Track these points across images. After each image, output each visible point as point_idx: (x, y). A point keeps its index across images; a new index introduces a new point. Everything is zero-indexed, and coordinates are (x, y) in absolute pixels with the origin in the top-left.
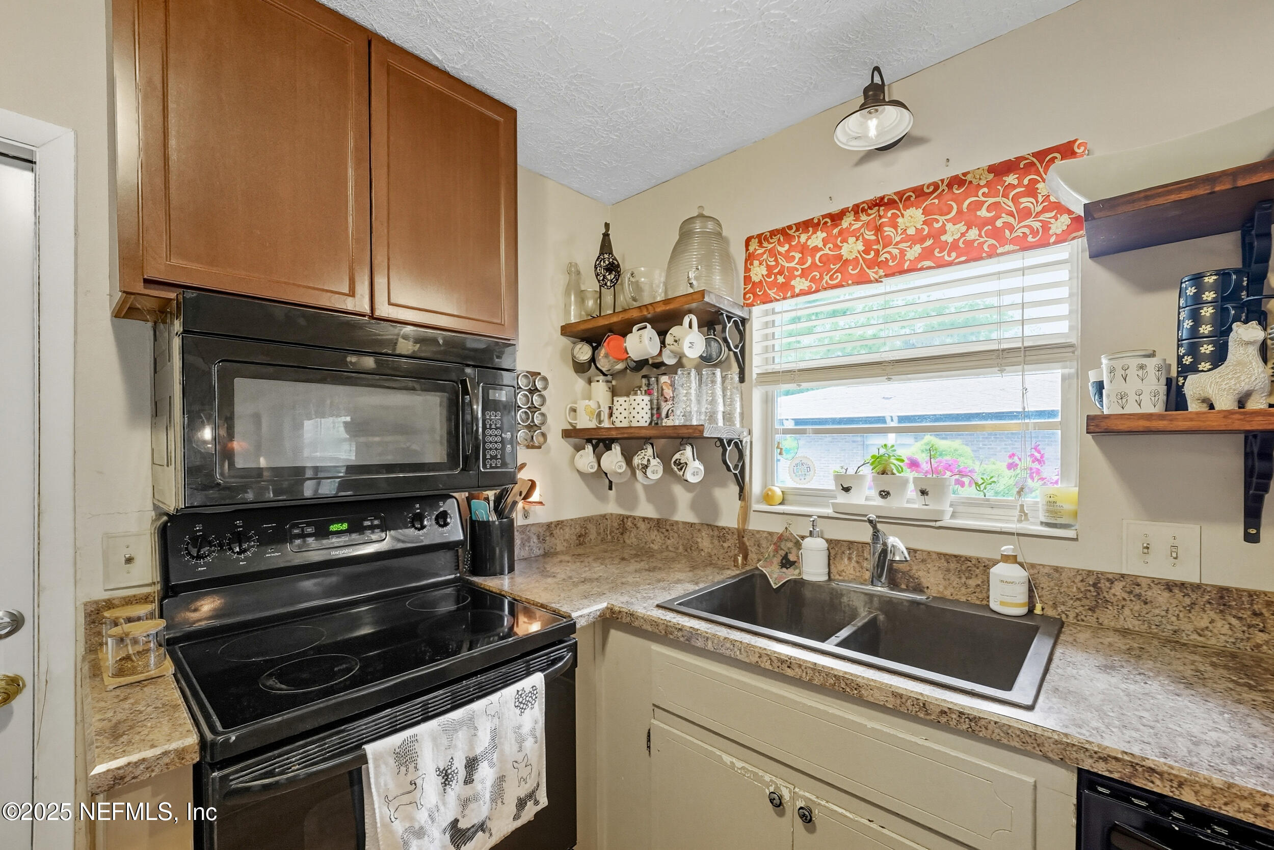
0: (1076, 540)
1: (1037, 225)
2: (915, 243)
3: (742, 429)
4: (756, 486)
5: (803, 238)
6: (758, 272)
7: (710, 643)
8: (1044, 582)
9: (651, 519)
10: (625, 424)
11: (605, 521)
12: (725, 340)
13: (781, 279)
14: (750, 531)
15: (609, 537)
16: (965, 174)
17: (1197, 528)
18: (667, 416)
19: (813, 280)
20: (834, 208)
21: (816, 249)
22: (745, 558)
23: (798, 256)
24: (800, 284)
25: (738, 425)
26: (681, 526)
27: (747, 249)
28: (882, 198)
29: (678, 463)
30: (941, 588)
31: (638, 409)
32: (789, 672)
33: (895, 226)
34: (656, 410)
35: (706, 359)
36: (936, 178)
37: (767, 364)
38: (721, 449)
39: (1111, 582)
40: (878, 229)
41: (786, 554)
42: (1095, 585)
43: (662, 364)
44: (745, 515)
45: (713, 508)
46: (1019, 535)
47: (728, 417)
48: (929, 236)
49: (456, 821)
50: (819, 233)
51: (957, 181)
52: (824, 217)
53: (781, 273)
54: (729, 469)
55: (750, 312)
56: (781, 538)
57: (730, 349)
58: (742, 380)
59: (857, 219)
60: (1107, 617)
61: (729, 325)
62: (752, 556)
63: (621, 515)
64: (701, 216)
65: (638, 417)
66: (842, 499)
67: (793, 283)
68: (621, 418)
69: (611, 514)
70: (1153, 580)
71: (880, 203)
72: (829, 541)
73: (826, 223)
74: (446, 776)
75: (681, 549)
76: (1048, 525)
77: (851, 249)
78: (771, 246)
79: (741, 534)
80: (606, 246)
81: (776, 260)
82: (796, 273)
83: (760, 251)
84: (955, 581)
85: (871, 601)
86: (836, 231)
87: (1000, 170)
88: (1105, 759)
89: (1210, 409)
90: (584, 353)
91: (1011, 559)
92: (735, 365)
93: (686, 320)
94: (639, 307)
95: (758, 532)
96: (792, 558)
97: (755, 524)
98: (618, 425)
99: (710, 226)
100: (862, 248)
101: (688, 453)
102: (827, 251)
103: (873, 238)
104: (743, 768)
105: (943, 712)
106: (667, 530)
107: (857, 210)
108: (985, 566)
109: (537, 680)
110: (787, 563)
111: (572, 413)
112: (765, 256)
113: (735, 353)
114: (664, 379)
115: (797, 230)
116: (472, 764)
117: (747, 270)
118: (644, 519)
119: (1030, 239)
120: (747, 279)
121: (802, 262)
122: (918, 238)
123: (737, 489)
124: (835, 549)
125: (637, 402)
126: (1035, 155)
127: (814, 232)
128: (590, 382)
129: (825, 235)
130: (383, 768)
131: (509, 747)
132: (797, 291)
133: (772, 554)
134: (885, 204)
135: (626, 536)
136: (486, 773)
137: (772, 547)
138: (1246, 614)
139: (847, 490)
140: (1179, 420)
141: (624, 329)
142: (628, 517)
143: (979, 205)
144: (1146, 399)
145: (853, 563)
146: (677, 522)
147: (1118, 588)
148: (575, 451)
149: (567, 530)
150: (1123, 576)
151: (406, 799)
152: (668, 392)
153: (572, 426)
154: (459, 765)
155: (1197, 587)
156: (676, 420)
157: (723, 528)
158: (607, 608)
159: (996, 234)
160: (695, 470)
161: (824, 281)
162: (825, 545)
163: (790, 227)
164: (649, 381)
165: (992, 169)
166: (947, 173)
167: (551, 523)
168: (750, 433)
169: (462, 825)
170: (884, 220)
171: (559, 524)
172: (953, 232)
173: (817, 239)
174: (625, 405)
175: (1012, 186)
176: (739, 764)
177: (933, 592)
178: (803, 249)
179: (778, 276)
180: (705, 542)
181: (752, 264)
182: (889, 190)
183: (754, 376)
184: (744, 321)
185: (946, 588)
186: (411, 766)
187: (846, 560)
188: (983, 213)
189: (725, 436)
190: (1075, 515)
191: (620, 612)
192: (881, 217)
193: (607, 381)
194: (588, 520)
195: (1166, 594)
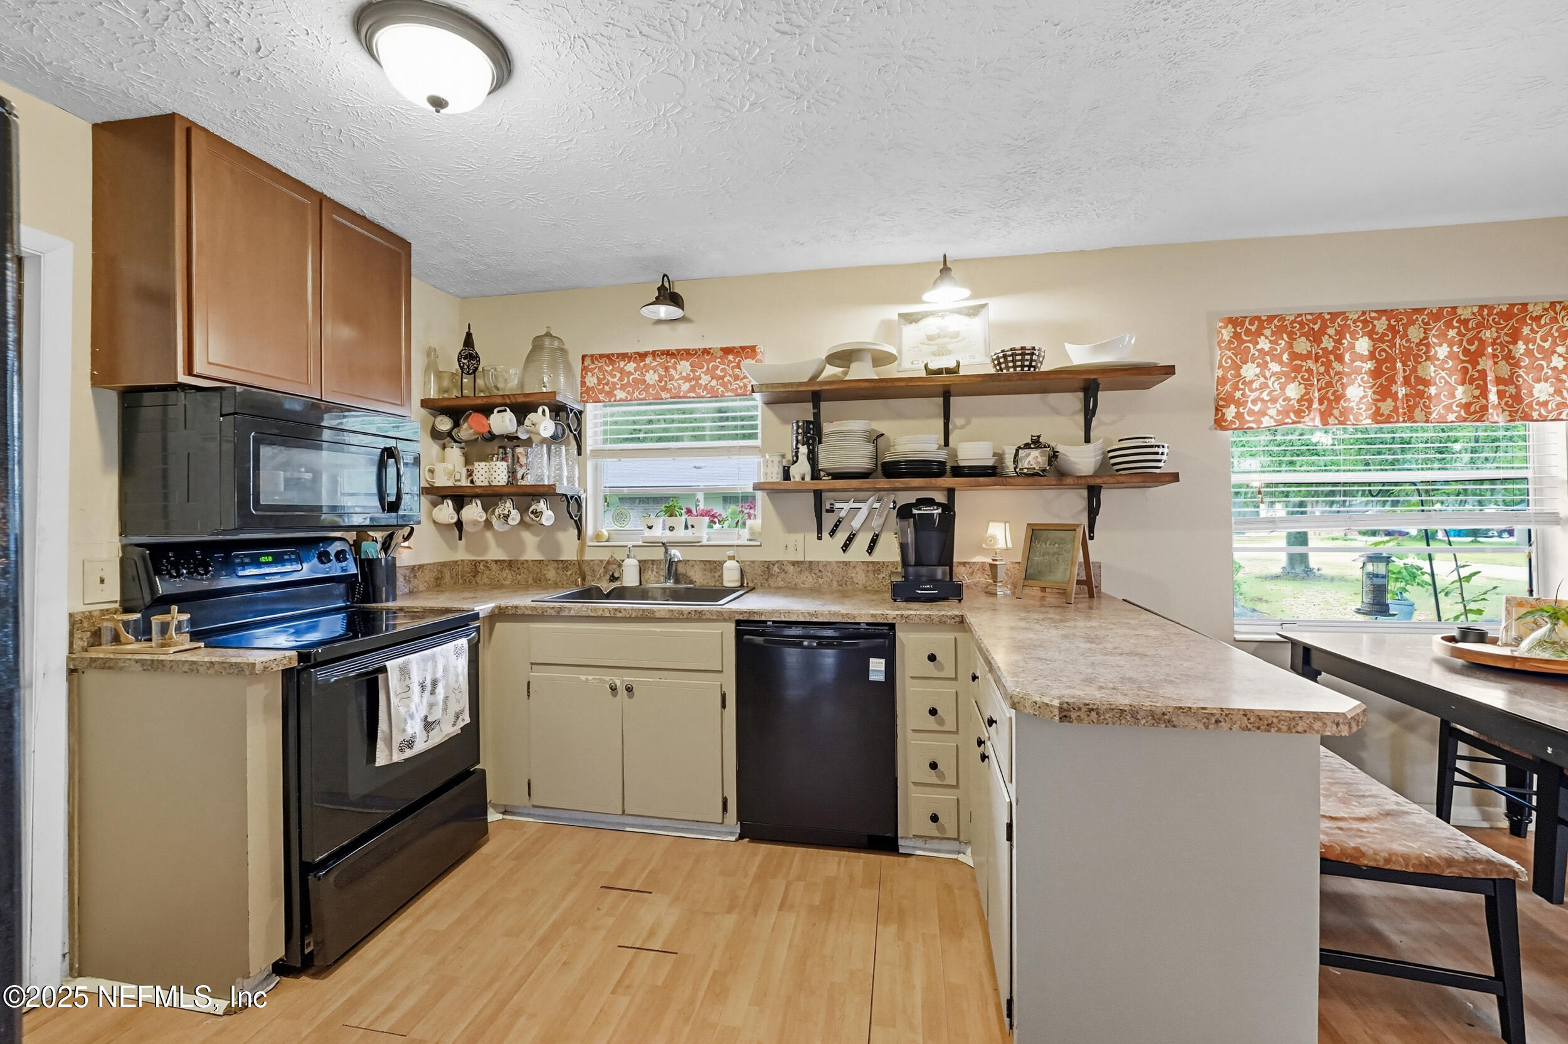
0: (761, 546)
1: (741, 384)
2: (686, 382)
3: (579, 489)
4: (589, 530)
5: (622, 364)
6: (591, 381)
7: (572, 611)
8: (747, 569)
9: (504, 561)
10: (486, 483)
11: (457, 567)
12: (568, 425)
13: (607, 388)
14: (586, 561)
15: (460, 581)
16: (710, 349)
17: (803, 535)
18: (522, 478)
19: (628, 392)
20: (642, 350)
21: (630, 373)
22: (584, 579)
23: (618, 375)
24: (620, 394)
25: (577, 486)
26: (531, 564)
27: (583, 363)
28: (668, 351)
29: (534, 513)
30: (701, 580)
31: (499, 472)
32: (619, 615)
33: (675, 369)
34: (512, 473)
35: (554, 437)
36: (697, 347)
37: (596, 443)
38: (566, 503)
39: (773, 565)
40: (667, 369)
41: (613, 574)
42: (767, 568)
43: (517, 438)
44: (581, 550)
45: (557, 547)
46: (737, 546)
47: (570, 479)
48: (693, 379)
49: (426, 717)
50: (631, 363)
51: (706, 352)
52: (635, 353)
53: (607, 384)
54: (572, 518)
55: (584, 406)
56: (608, 563)
57: (572, 432)
58: (579, 454)
59: (654, 360)
60: (772, 582)
61: (571, 415)
62: (589, 578)
63: (473, 561)
64: (548, 335)
65: (498, 478)
66: (648, 533)
67: (615, 392)
68: (482, 478)
69: (462, 560)
70: (788, 561)
71: (667, 353)
72: (639, 561)
73: (636, 357)
74: (423, 687)
75: (530, 581)
76: (750, 540)
77: (651, 377)
78: (600, 365)
79: (580, 564)
80: (469, 341)
81: (604, 375)
82: (618, 387)
83: (593, 366)
84: (709, 575)
85: (665, 592)
86: (642, 364)
87: (727, 351)
88: (741, 614)
89: (784, 480)
90: (444, 424)
91: (732, 558)
92: (573, 443)
93: (540, 410)
94: (503, 396)
95: (592, 561)
96: (616, 575)
97: (589, 556)
98: (478, 483)
99: (556, 344)
100: (657, 379)
101: (542, 506)
102: (636, 376)
103: (664, 373)
104: (594, 679)
105: (689, 613)
106: (519, 569)
107: (654, 353)
108: (721, 564)
109: (463, 642)
110: (613, 579)
111: (430, 474)
112: (596, 371)
113: (575, 435)
114: (519, 450)
115: (618, 358)
116: (434, 683)
117: (583, 377)
118: (496, 561)
119: (739, 391)
120: (583, 383)
121: (621, 379)
122: (687, 379)
123: (576, 531)
124: (643, 566)
125: (498, 466)
126: (740, 347)
127: (629, 362)
128: (444, 447)
129: (635, 365)
130: (395, 675)
131: (451, 678)
132: (618, 398)
133: (602, 575)
134: (669, 355)
135: (478, 579)
136: (440, 690)
137: (602, 570)
138: (817, 571)
139: (650, 528)
140: (787, 485)
141: (487, 410)
142: (480, 562)
143: (716, 368)
144: (774, 475)
145: (655, 573)
146: (527, 561)
147: (776, 568)
148: (432, 507)
149: (426, 572)
150: (778, 561)
151: (405, 695)
152: (523, 460)
153: (429, 484)
154: (428, 682)
155: (802, 562)
156: (529, 480)
157: (567, 561)
158: (496, 607)
159: (724, 385)
160: (548, 517)
161: (635, 395)
162: (637, 563)
163: (613, 355)
164: (505, 450)
165: (722, 349)
166: (702, 347)
167: (414, 566)
168: (585, 491)
169: (429, 719)
170: (669, 364)
171: (421, 566)
172: (705, 379)
173: (631, 366)
174: (486, 469)
175: (730, 362)
176: (590, 678)
177: (697, 584)
178: (622, 371)
179: (605, 386)
180: (551, 574)
181: (586, 374)
182: (672, 346)
183: (588, 452)
184: (581, 412)
185: (704, 579)
186: (407, 676)
187: (650, 571)
188: (718, 372)
189: (570, 494)
190: (760, 534)
191: (507, 607)
192: (667, 362)
193: (461, 448)
194: (444, 564)
195: (792, 567)
